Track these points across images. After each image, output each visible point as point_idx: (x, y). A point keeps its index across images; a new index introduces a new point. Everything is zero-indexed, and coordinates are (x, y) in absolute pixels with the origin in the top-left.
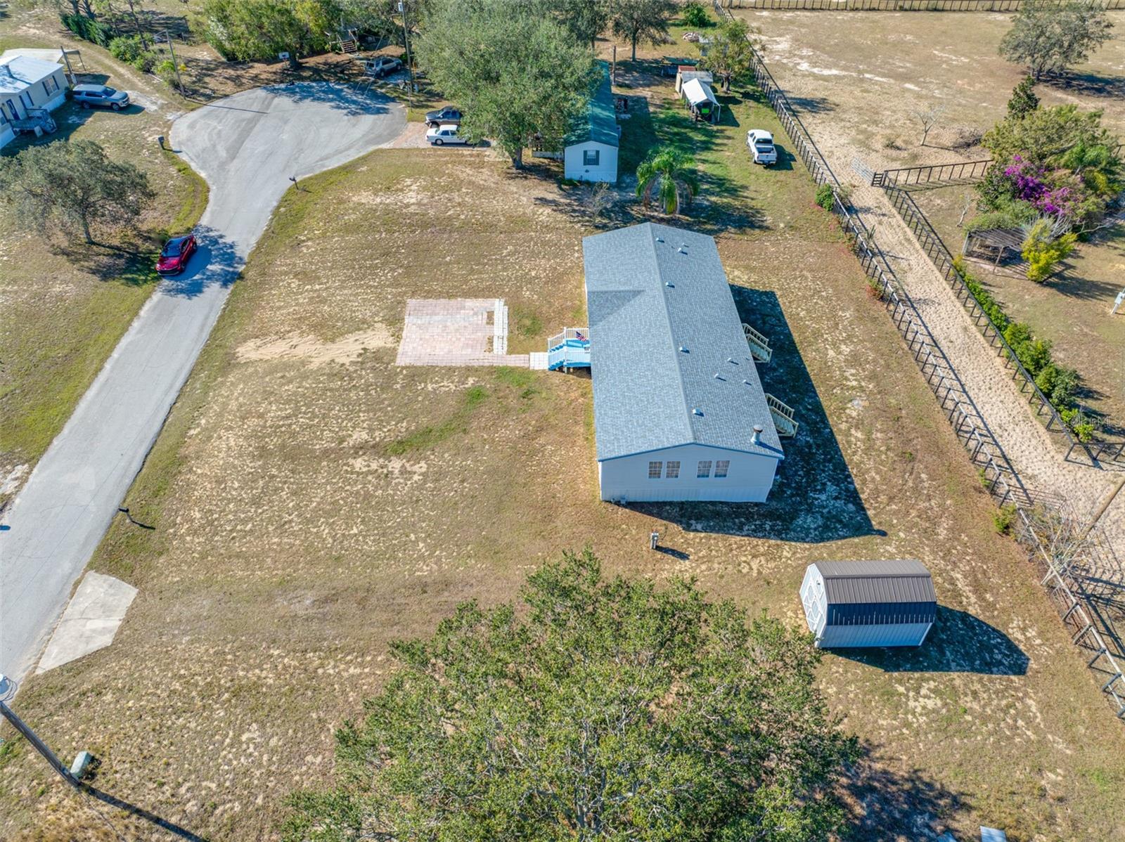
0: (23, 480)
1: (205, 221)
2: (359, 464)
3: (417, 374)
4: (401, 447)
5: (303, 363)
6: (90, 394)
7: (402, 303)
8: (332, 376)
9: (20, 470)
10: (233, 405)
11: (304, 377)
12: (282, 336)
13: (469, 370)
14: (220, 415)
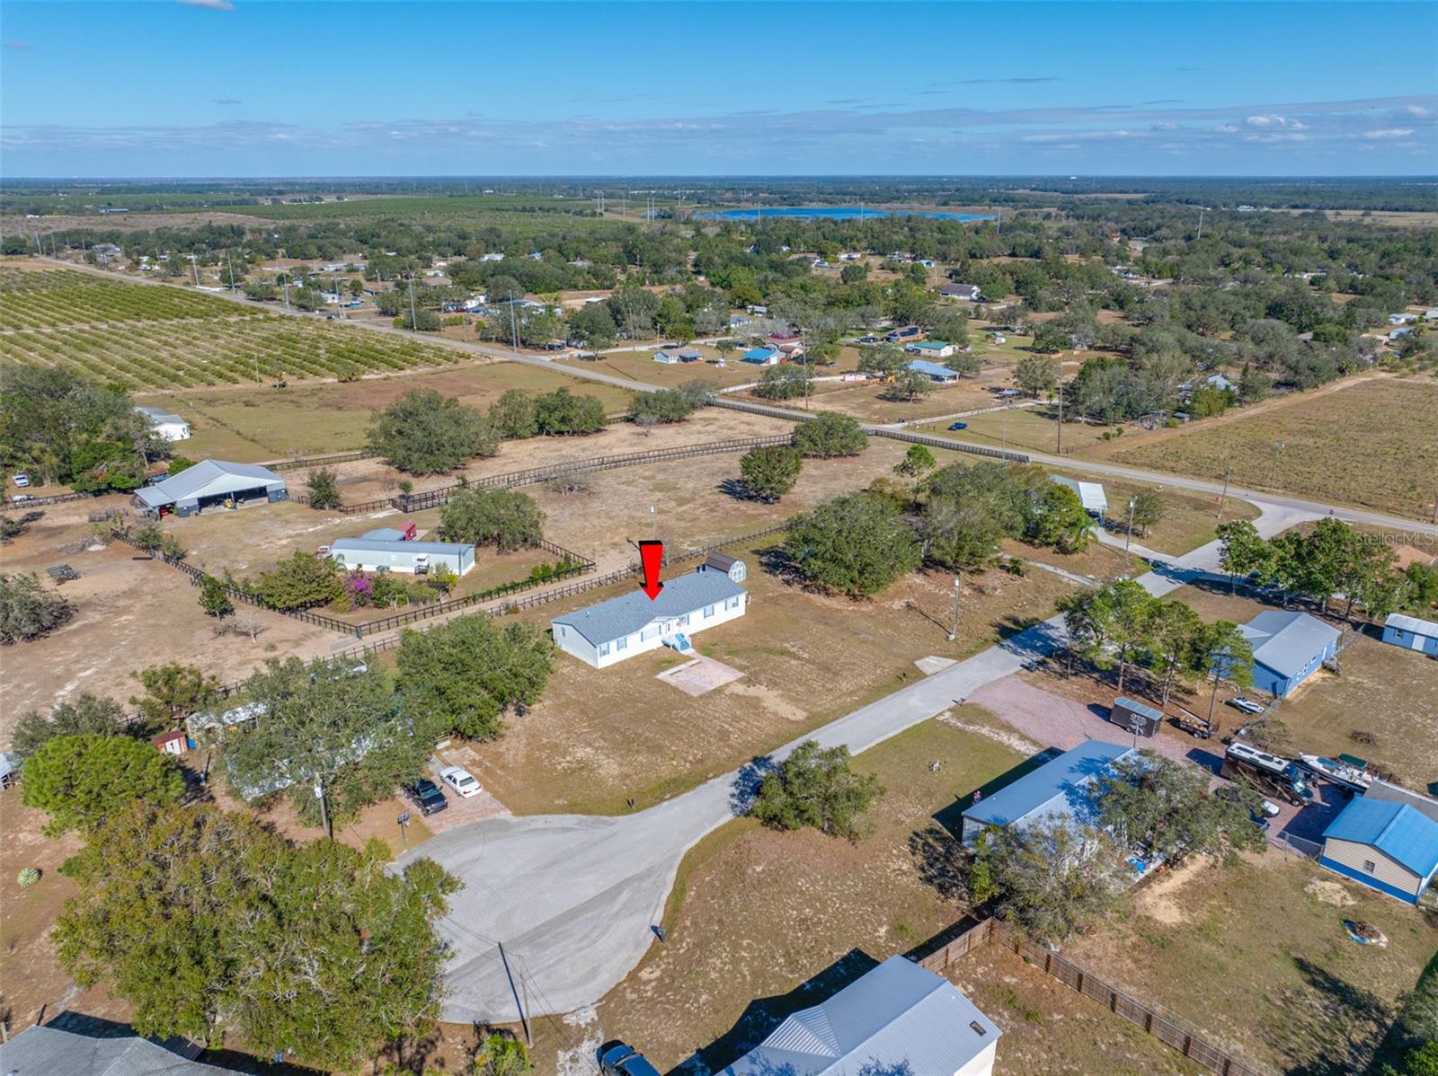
0: (941, 714)
1: (729, 817)
2: (806, 656)
3: (741, 668)
4: (784, 652)
5: (782, 696)
6: (891, 735)
7: (701, 697)
8: (775, 684)
9: (941, 718)
10: (830, 698)
11: (789, 690)
12: (776, 714)
13: (719, 660)
14: (839, 697)
